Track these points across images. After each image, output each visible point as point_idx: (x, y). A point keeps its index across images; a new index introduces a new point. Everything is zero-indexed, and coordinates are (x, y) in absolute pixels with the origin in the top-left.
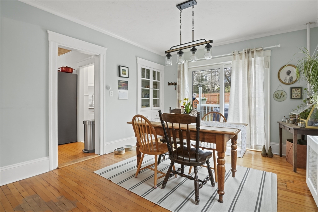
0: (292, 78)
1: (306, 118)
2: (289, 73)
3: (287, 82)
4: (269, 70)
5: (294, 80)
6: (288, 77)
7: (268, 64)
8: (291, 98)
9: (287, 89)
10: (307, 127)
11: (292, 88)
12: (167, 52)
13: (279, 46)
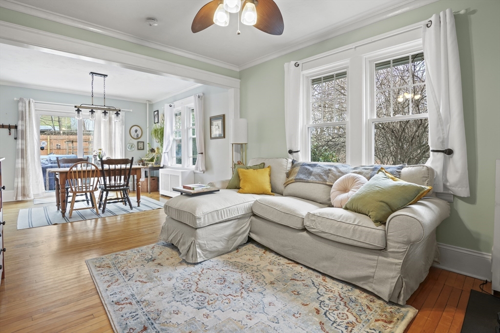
0: (138, 135)
1: (153, 161)
2: (136, 131)
3: (135, 138)
4: (124, 127)
5: (139, 136)
6: (136, 134)
7: (124, 123)
8: (138, 149)
9: (135, 142)
10: (154, 166)
11: (138, 142)
12: (77, 107)
13: (131, 111)
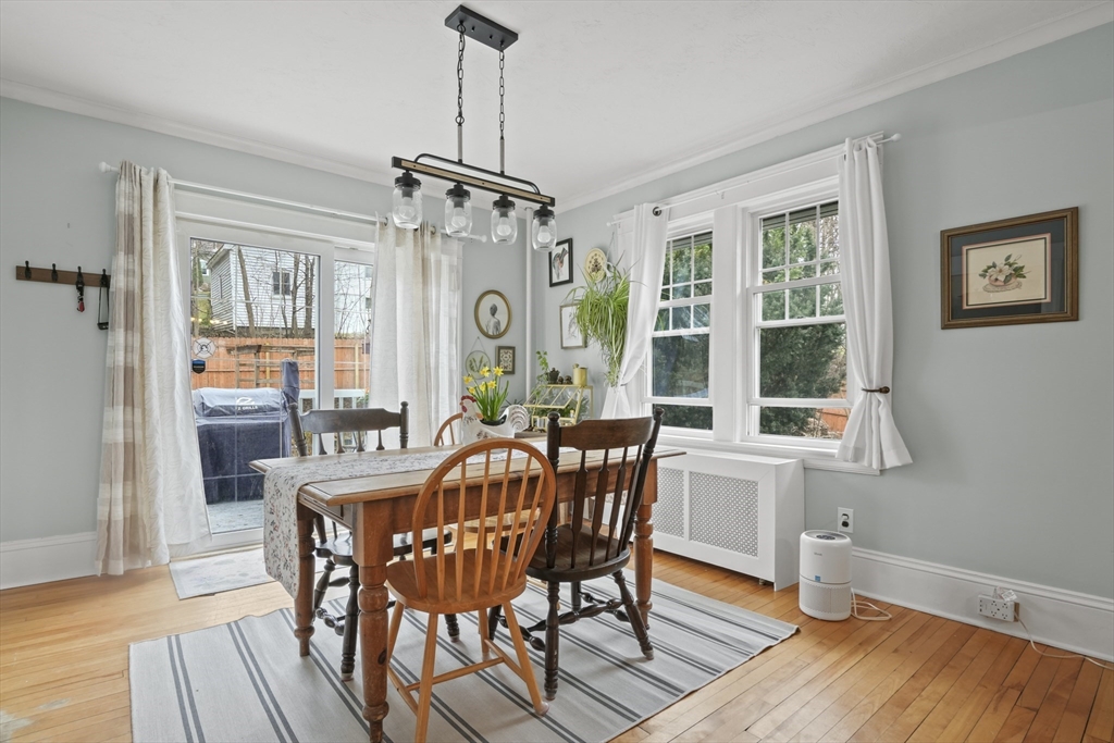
0: (498, 323)
2: (494, 311)
3: (491, 333)
5: (503, 327)
6: (493, 321)
7: (459, 280)
9: (490, 347)
11: (499, 348)
12: (404, 164)
13: (483, 239)
